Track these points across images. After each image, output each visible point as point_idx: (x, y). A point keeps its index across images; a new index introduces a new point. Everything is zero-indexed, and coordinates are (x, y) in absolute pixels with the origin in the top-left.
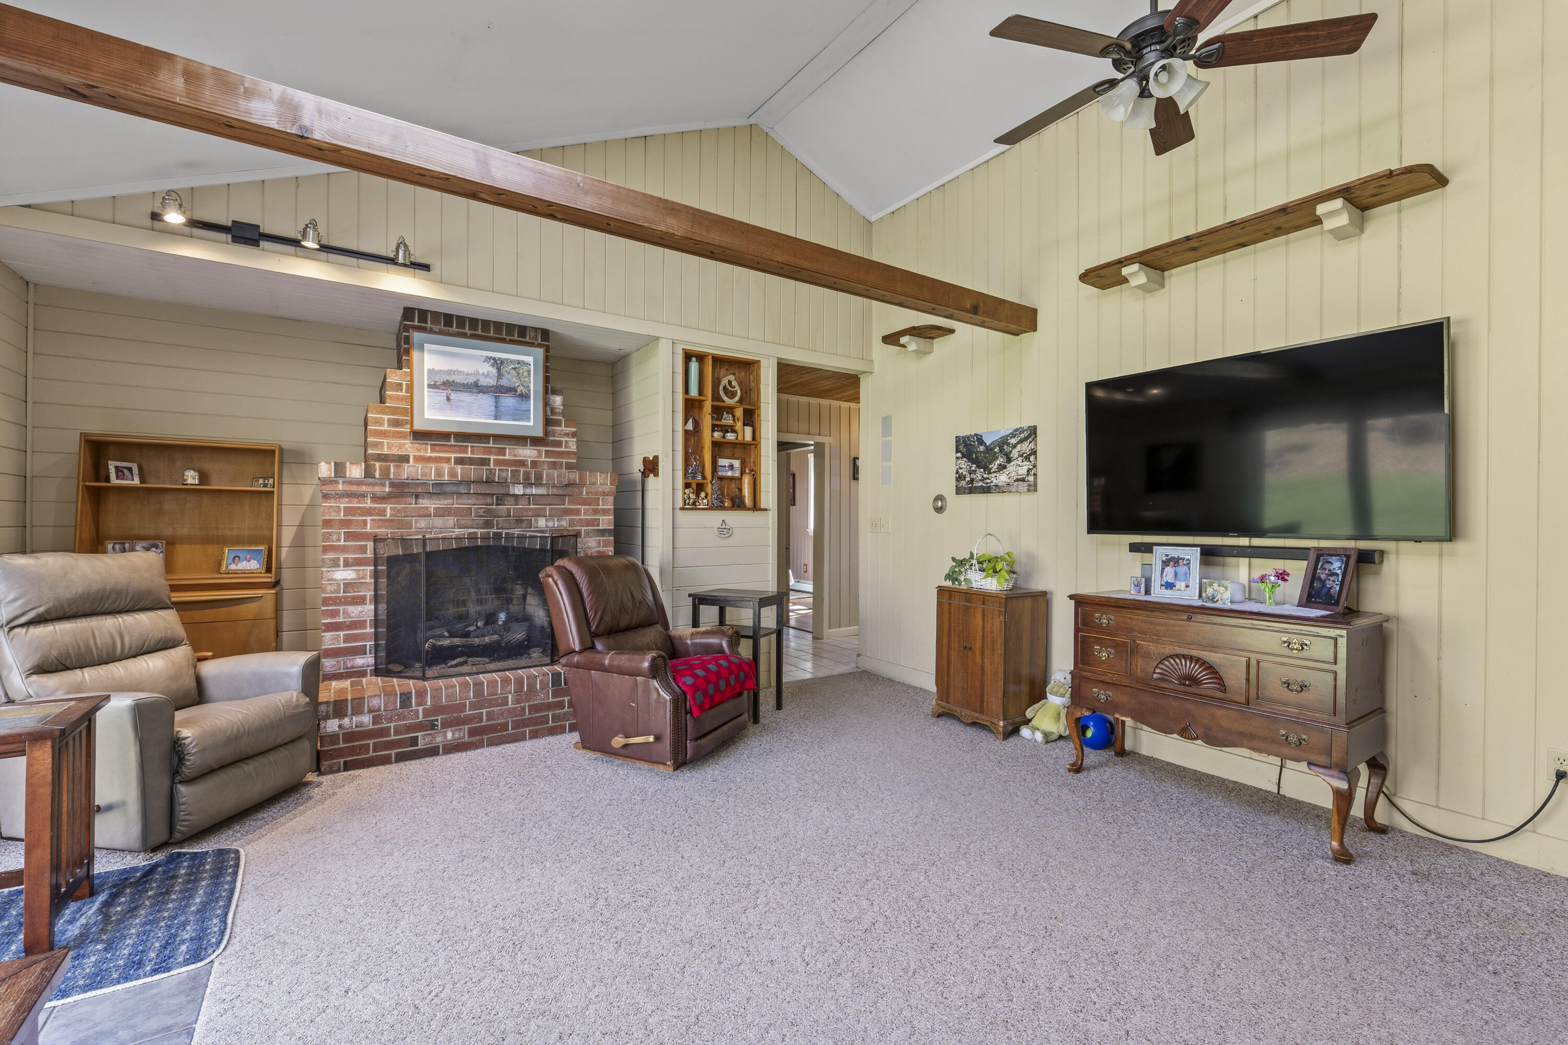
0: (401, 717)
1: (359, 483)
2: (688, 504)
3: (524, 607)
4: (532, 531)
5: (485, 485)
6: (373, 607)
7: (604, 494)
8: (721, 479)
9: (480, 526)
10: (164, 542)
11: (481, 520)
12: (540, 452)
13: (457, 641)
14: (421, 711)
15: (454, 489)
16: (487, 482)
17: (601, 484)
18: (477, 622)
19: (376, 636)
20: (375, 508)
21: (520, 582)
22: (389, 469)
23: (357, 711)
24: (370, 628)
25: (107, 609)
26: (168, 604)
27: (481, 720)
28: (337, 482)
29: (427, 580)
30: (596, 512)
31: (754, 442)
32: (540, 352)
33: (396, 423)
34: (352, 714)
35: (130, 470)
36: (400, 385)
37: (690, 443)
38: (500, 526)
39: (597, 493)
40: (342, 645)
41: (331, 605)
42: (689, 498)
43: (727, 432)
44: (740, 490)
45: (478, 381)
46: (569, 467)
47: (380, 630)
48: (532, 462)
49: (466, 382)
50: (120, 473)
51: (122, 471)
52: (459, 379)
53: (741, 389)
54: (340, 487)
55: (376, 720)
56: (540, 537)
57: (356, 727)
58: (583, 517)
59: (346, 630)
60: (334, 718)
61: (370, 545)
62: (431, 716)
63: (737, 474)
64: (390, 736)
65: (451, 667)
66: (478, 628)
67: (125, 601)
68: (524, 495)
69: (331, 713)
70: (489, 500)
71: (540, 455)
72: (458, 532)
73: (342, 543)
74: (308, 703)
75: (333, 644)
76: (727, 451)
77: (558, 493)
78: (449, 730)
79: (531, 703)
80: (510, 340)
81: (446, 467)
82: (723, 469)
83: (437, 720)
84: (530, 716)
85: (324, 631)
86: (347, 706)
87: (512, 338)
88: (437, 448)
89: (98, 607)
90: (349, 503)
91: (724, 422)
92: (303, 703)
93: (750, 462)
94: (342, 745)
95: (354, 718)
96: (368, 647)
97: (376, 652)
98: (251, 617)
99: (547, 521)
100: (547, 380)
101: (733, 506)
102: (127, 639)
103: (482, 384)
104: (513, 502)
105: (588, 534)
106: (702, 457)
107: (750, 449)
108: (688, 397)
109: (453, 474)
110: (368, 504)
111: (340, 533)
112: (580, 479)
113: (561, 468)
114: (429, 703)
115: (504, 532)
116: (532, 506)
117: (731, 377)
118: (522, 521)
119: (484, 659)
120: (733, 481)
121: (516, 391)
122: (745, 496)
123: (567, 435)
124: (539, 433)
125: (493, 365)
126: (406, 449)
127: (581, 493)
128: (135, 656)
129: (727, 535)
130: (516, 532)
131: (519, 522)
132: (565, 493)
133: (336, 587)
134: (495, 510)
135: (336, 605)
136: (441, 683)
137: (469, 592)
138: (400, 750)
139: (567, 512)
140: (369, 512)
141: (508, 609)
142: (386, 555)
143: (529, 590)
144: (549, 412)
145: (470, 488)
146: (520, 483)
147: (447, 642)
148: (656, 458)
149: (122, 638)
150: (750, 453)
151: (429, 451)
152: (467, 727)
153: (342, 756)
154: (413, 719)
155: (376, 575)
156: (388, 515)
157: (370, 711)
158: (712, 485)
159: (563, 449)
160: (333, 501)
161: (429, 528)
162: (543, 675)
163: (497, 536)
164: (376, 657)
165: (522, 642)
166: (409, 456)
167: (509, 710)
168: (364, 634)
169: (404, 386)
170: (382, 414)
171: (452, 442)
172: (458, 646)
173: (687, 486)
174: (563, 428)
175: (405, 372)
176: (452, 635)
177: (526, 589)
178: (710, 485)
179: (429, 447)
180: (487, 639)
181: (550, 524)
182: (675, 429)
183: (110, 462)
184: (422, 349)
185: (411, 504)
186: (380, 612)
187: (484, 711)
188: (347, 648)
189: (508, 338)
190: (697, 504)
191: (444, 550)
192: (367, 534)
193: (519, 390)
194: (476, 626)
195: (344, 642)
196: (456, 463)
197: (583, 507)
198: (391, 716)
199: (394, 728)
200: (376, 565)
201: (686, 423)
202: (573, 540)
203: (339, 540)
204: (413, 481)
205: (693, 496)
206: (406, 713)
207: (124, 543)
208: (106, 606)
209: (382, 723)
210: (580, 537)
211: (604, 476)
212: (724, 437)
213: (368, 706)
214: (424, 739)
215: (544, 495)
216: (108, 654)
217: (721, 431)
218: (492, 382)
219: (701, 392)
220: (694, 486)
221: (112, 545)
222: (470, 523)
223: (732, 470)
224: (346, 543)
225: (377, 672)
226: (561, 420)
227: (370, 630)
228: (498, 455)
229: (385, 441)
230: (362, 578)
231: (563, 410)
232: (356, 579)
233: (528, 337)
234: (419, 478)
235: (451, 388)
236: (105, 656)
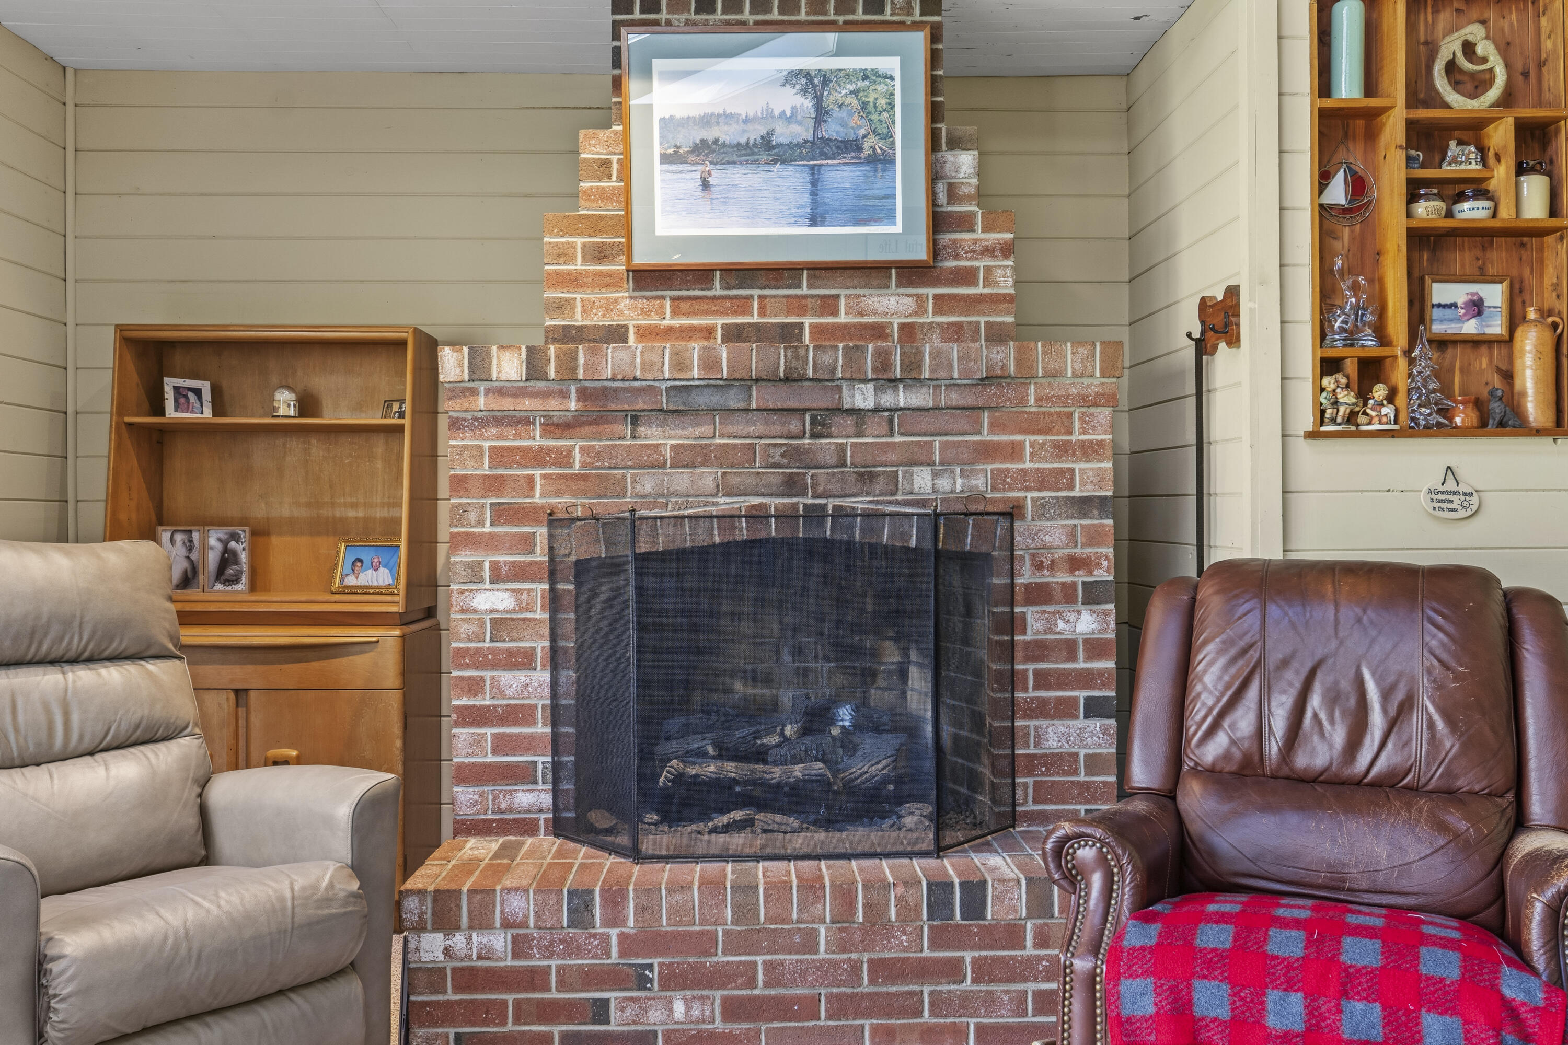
0: (571, 948)
1: (518, 392)
2: (1333, 421)
3: (904, 696)
4: (898, 503)
5: (784, 388)
6: (546, 676)
7: (1086, 401)
8: (1442, 343)
9: (774, 489)
10: (247, 529)
11: (775, 477)
12: (920, 300)
13: (730, 769)
14: (614, 941)
15: (714, 399)
16: (787, 380)
17: (1075, 376)
18: (784, 726)
19: (556, 740)
20: (550, 450)
21: (891, 634)
22: (575, 358)
23: (481, 922)
24: (544, 724)
25: (48, 654)
26: (167, 649)
27: (752, 983)
28: (474, 392)
29: (640, 615)
30: (1063, 450)
31: (1555, 222)
32: (918, 41)
33: (599, 254)
34: (471, 927)
35: (198, 392)
36: (606, 164)
37: (1338, 245)
38: (820, 489)
39: (1064, 400)
40: (490, 759)
41: (467, 667)
42: (1336, 404)
43: (1460, 197)
44: (1508, 376)
45: (770, 133)
46: (997, 336)
47: (564, 730)
48: (902, 326)
49: (743, 141)
50: (182, 400)
51: (186, 397)
52: (728, 134)
53: (1508, 66)
54: (481, 402)
55: (520, 947)
56: (918, 515)
57: (480, 957)
58: (1028, 465)
59: (498, 725)
60: (435, 930)
61: (541, 532)
62: (637, 956)
63: (1496, 327)
64: (549, 990)
65: (714, 831)
66: (786, 739)
67: (81, 639)
68: (876, 410)
69: (428, 916)
70: (794, 425)
71: (920, 309)
72: (724, 503)
73: (487, 529)
74: (353, 895)
75: (473, 754)
76: (1463, 258)
77: (961, 403)
78: (678, 994)
79: (874, 955)
80: (846, 23)
81: (695, 349)
82: (1449, 313)
83: (650, 967)
84: (873, 989)
85: (457, 724)
86: (459, 907)
87: (850, 17)
88: (685, 306)
89: (29, 646)
90: (499, 437)
91: (1448, 170)
92: (342, 894)
93: (1541, 285)
94: (451, 996)
95: (474, 935)
96: (540, 767)
97: (556, 782)
98: (360, 684)
99: (935, 475)
100: (935, 112)
101: (1483, 424)
102: (75, 718)
103: (784, 140)
104: (851, 430)
105: (1042, 509)
106: (1377, 282)
107: (1541, 250)
108: (1328, 103)
109: (710, 363)
110: (537, 440)
111: (483, 506)
112: (1019, 363)
113: (975, 339)
114: (631, 922)
115: (831, 503)
116: (898, 439)
117: (1474, 32)
118: (872, 476)
119: (790, 820)
120: (1484, 349)
121: (860, 149)
122: (1523, 394)
123: (988, 251)
124: (920, 253)
125: (804, 91)
126: (621, 313)
127: (1023, 401)
128: (91, 754)
129: (1462, 514)
130: (860, 503)
131: (866, 478)
132: (981, 402)
133: (476, 628)
134: (808, 451)
135: (477, 669)
136: (666, 872)
137: (777, 653)
138: (571, 1028)
139: (988, 451)
140: (537, 458)
141: (865, 700)
142: (573, 558)
143: (913, 655)
144: (942, 198)
145: (750, 396)
146: (865, 381)
147: (708, 769)
148: (1233, 292)
149: (66, 714)
150: (1541, 262)
151: (668, 315)
152: (719, 994)
153: (452, 1022)
154: (595, 957)
155: (554, 602)
156: (577, 465)
157: (507, 925)
158: (1412, 362)
159: (979, 290)
160: (468, 434)
161: (662, 495)
162: (906, 884)
163: (815, 515)
164: (556, 793)
165: (880, 787)
166: (626, 327)
167: (820, 966)
168: (532, 737)
169: (615, 166)
170: (571, 235)
171: (718, 290)
172: (735, 782)
173: (1329, 366)
174: (979, 234)
175: (616, 133)
176: (724, 754)
177: (905, 651)
178: (1402, 363)
179: (668, 304)
180: (798, 771)
181: (944, 484)
182: (1286, 204)
183: (166, 380)
184: (647, 72)
185: (624, 438)
186: (561, 690)
187: (760, 959)
188: (499, 765)
189: (841, 19)
190: (1362, 419)
191: (693, 549)
192: (536, 509)
193: (866, 146)
194: (782, 733)
195: (495, 751)
196: (726, 339)
197: (1028, 439)
198: (551, 944)
199: (558, 972)
200: (552, 581)
201: (1323, 179)
202: (1003, 524)
203: (481, 523)
204: (627, 384)
205: (1347, 398)
206: (582, 940)
207: (190, 531)
208: (45, 647)
209: (530, 957)
210: (1023, 517)
211: (1083, 351)
212: (1449, 214)
213: (502, 912)
214: (623, 1010)
215: (928, 410)
216: (38, 745)
217: (1440, 196)
218: (802, 132)
219: (1370, 86)
220: (1351, 367)
221: (169, 534)
222: (753, 481)
223: (1479, 313)
224: (496, 529)
225: (558, 827)
226: (973, 215)
227: (542, 729)
228: (822, 315)
229: (578, 296)
230: (527, 610)
231: (978, 188)
232: (514, 611)
233: (888, 10)
234: (638, 374)
235: (712, 157)
236: (31, 749)
